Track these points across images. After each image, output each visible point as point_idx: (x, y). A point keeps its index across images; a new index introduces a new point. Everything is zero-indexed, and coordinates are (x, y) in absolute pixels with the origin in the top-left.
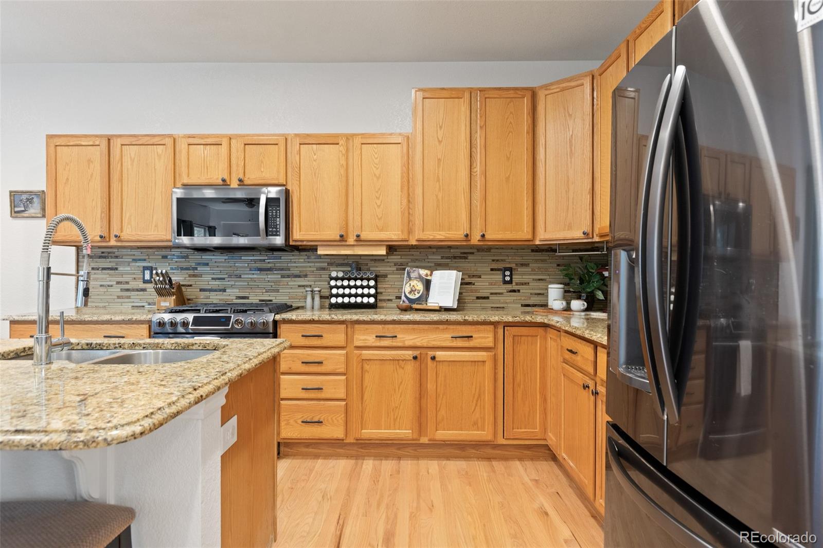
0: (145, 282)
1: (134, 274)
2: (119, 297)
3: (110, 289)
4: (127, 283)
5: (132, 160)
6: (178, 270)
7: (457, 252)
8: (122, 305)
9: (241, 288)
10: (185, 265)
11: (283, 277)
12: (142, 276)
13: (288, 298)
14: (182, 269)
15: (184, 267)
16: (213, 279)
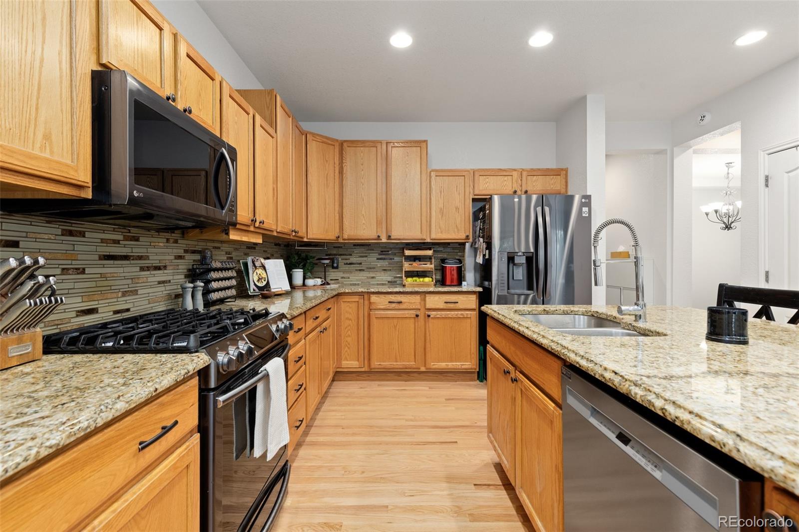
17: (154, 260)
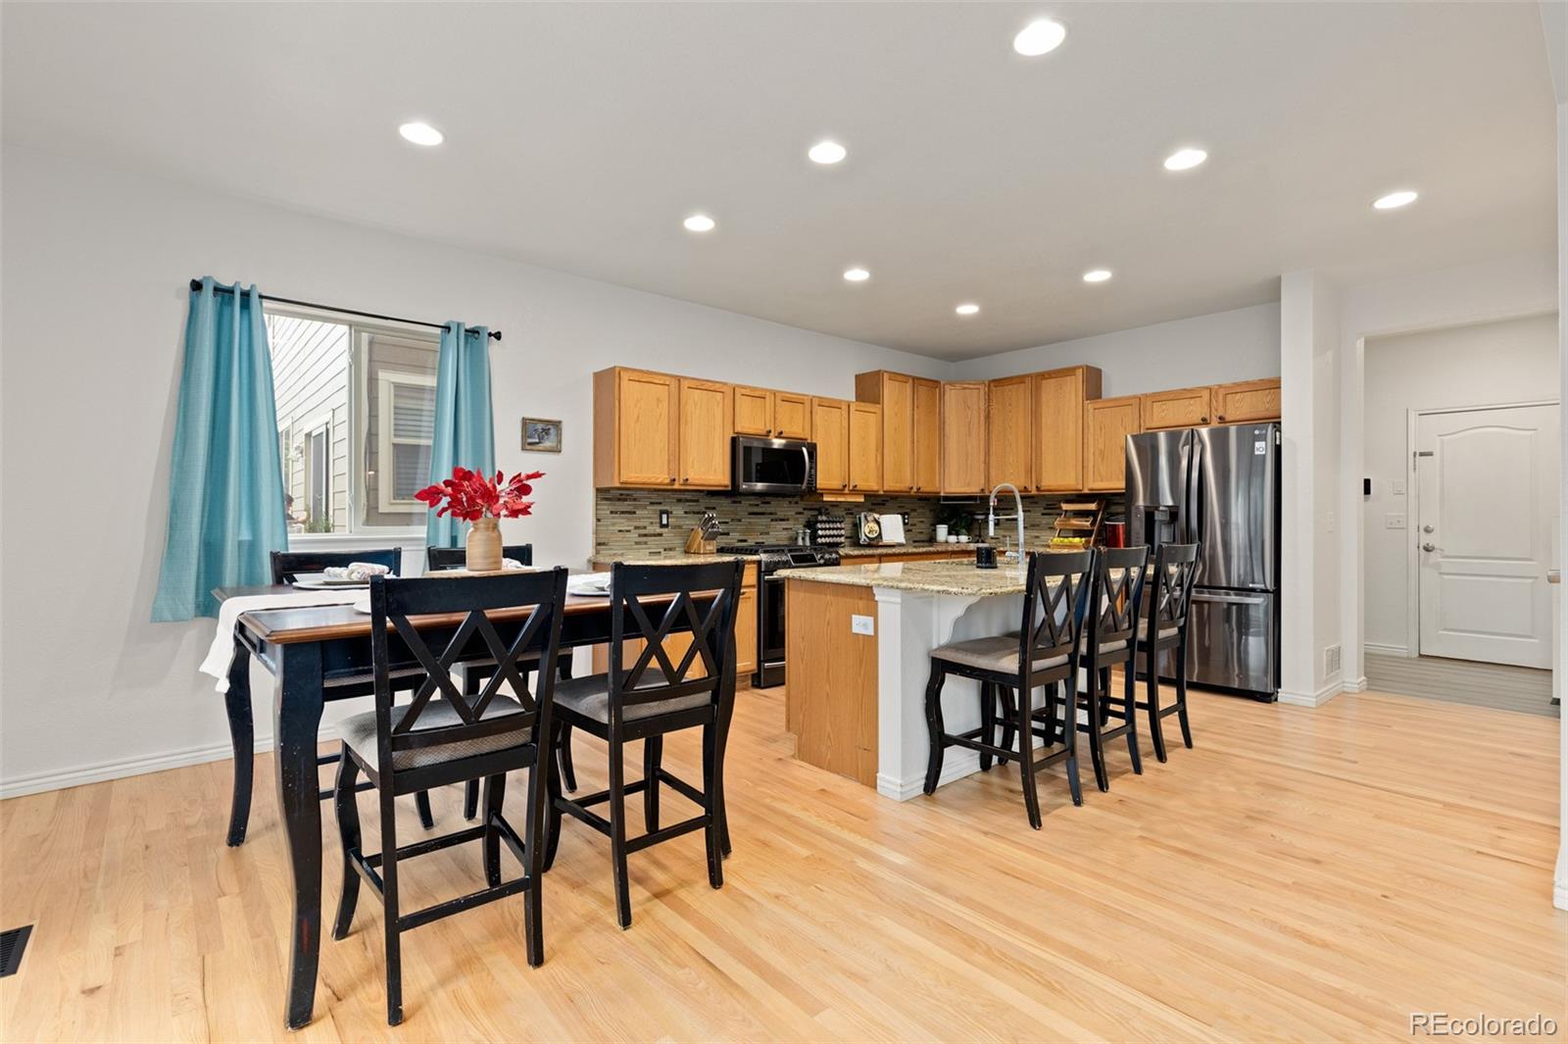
0: (662, 526)
1: (650, 518)
2: (637, 543)
3: (628, 535)
4: (645, 528)
5: (696, 404)
7: (879, 500)
9: (742, 532)
10: (696, 509)
11: (772, 520)
12: (658, 521)
14: (694, 513)
17: (780, 515)
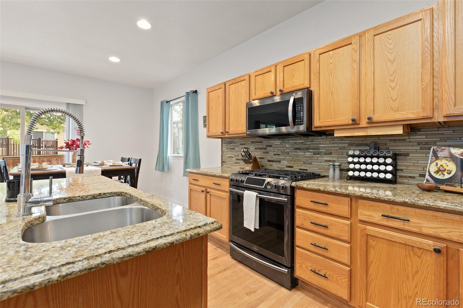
2: (235, 163)
3: (232, 159)
4: (237, 156)
5: (233, 92)
6: (258, 149)
8: (236, 167)
9: (289, 161)
10: (261, 146)
11: (314, 154)
13: (318, 169)
15: (261, 148)
16: (274, 154)
